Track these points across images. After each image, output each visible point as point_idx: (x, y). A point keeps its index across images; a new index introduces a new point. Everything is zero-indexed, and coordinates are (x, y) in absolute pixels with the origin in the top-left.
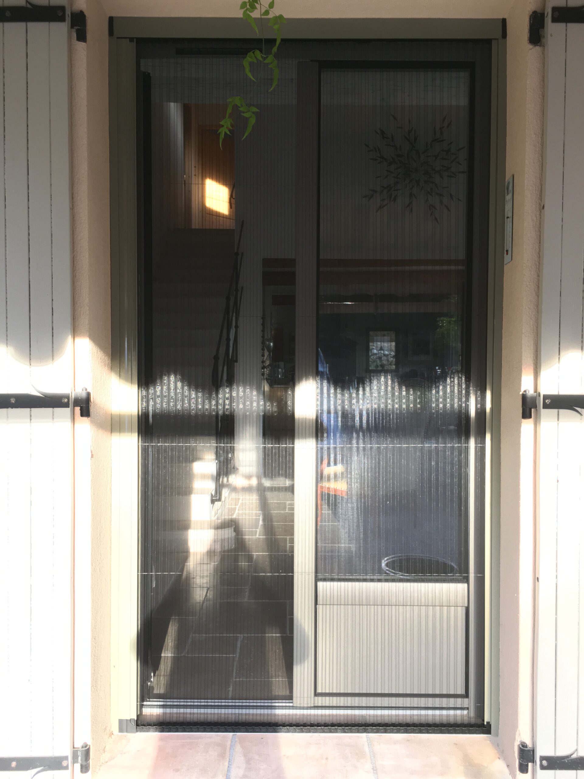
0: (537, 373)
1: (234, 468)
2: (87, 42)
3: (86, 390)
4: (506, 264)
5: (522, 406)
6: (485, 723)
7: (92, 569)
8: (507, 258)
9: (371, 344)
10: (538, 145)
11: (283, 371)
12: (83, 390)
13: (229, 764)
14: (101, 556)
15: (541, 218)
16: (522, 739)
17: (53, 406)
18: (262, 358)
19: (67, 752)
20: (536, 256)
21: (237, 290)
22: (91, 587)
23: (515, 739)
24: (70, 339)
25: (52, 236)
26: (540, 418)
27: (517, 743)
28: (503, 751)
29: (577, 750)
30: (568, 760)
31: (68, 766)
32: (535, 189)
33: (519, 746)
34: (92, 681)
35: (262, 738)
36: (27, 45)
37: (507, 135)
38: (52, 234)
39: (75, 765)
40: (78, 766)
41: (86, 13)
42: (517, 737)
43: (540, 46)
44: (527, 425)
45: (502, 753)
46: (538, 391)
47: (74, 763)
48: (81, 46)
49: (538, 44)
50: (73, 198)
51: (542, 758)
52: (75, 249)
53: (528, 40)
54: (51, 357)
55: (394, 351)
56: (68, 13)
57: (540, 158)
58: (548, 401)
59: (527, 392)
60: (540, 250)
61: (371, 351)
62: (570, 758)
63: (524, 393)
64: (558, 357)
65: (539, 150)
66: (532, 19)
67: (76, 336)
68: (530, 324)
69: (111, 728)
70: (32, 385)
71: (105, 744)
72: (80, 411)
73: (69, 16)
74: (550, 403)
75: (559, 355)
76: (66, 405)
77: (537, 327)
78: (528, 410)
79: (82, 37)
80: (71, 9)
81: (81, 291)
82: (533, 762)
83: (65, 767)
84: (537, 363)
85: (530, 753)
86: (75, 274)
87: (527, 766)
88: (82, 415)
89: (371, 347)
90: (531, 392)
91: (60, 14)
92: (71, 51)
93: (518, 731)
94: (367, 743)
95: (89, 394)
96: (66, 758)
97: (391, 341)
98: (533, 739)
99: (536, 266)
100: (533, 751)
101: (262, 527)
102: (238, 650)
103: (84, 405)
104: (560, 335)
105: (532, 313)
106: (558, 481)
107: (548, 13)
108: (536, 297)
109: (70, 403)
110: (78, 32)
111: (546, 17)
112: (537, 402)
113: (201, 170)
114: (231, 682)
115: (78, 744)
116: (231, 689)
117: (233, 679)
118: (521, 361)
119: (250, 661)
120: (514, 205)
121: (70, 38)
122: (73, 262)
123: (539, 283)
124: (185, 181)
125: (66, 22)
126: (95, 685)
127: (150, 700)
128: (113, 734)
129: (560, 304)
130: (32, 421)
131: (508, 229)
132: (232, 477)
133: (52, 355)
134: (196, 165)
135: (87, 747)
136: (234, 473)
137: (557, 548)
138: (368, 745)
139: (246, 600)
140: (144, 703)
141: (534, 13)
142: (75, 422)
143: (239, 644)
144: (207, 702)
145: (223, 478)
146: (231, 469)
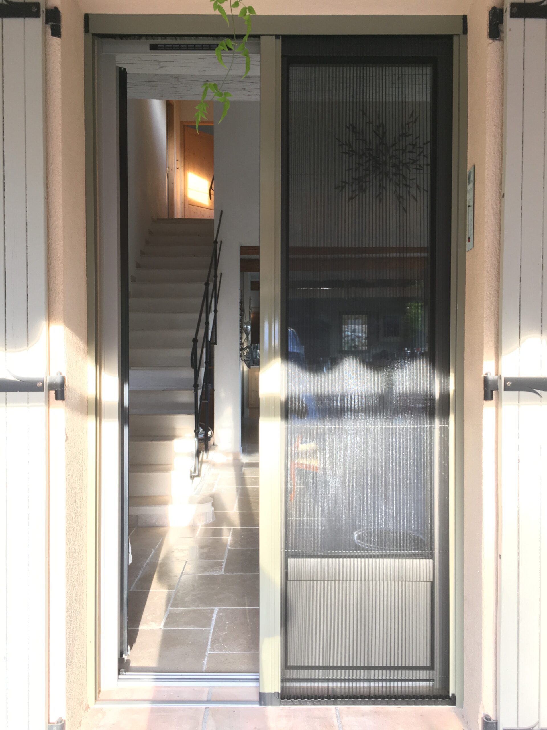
0: (498, 356)
1: (213, 445)
2: (62, 37)
3: (61, 374)
4: (468, 251)
5: (484, 389)
6: (450, 695)
7: (67, 548)
8: (469, 245)
9: (344, 326)
10: (497, 135)
12: (57, 374)
14: (76, 535)
15: (501, 207)
16: (486, 712)
17: (28, 390)
18: (241, 340)
20: (497, 243)
21: (216, 276)
22: (66, 566)
23: (479, 712)
24: (44, 324)
25: (27, 224)
26: (501, 399)
27: (481, 716)
28: (467, 722)
29: (539, 723)
32: (495, 179)
33: (482, 718)
34: (67, 658)
35: (234, 711)
36: (3, 40)
37: (468, 127)
41: (60, 9)
42: (480, 709)
43: (499, 40)
44: (489, 407)
45: (467, 725)
46: (499, 374)
48: (56, 40)
50: (47, 188)
52: (50, 238)
53: (487, 35)
54: (26, 343)
55: (367, 333)
56: (43, 9)
57: (500, 148)
58: (509, 384)
59: (489, 375)
60: (500, 237)
61: (344, 334)
63: (486, 376)
64: (518, 340)
65: (499, 141)
66: (491, 15)
67: (51, 320)
68: (491, 309)
69: (87, 702)
70: (8, 370)
71: (81, 718)
72: (54, 395)
73: (43, 12)
74: (511, 385)
75: (519, 338)
76: (41, 389)
77: (498, 312)
78: (489, 392)
79: (56, 32)
80: (46, 6)
81: (55, 278)
84: (498, 346)
85: (494, 725)
86: (50, 261)
88: (57, 399)
89: (344, 330)
90: (492, 376)
91: (35, 10)
92: (45, 46)
93: (481, 703)
94: (335, 716)
95: (63, 378)
97: (364, 323)
98: (496, 713)
99: (497, 252)
100: (497, 723)
102: (213, 623)
103: (59, 389)
104: (520, 319)
105: (493, 298)
106: (519, 461)
107: (506, 9)
108: (497, 282)
109: (45, 386)
110: (52, 27)
111: (505, 13)
112: (498, 384)
113: (183, 163)
114: (205, 655)
115: (54, 719)
116: (205, 662)
117: (208, 652)
118: (482, 345)
119: (224, 634)
120: (475, 194)
121: (44, 33)
122: (47, 250)
123: (499, 270)
124: (168, 174)
125: (41, 18)
126: (70, 662)
127: (127, 673)
128: (89, 707)
129: (520, 289)
130: (7, 405)
131: (469, 218)
132: (211, 453)
133: (26, 341)
134: (179, 159)
135: (62, 723)
136: (213, 449)
137: (518, 526)
138: (337, 717)
139: (222, 573)
140: (120, 676)
141: (494, 8)
142: (50, 406)
143: (214, 617)
144: (181, 675)
145: (203, 454)
146: (211, 446)
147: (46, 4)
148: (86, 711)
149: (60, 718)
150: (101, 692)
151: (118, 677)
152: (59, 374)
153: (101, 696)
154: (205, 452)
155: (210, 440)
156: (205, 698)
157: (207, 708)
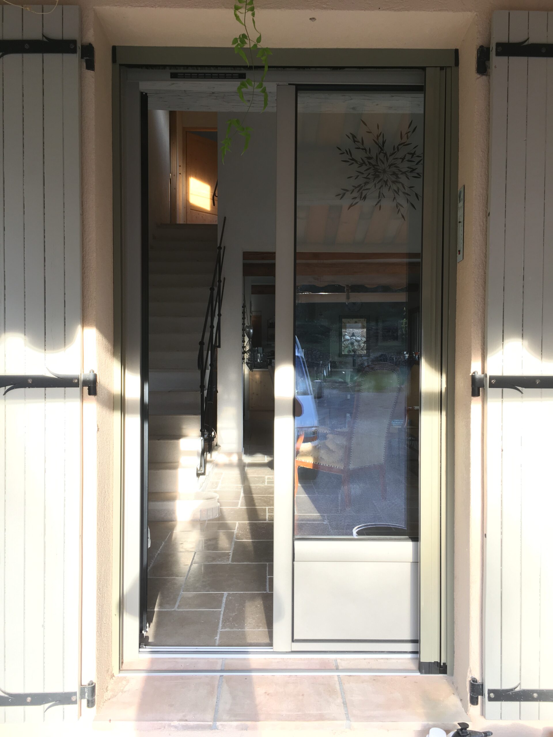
0: (484, 357)
1: (216, 445)
2: (95, 71)
3: (93, 372)
4: (459, 262)
5: (472, 386)
6: (442, 664)
7: (98, 528)
8: (459, 257)
9: (343, 330)
10: (484, 160)
11: (262, 356)
12: (90, 372)
13: (217, 700)
14: (105, 517)
15: (487, 224)
16: (473, 676)
17: (65, 386)
18: (243, 343)
19: (76, 689)
20: (483, 256)
21: (220, 281)
22: (97, 544)
23: (467, 676)
24: (79, 327)
25: (64, 238)
26: (487, 395)
27: (468, 679)
28: (457, 688)
29: (520, 684)
30: (512, 693)
31: (76, 700)
32: (482, 199)
33: (470, 681)
34: (97, 627)
35: (246, 679)
36: (43, 73)
38: (64, 237)
39: (82, 700)
40: (84, 702)
41: (94, 45)
42: (468, 674)
43: (486, 75)
44: (476, 404)
45: (456, 690)
46: (485, 372)
47: (81, 699)
48: (90, 73)
49: (485, 74)
50: (82, 206)
51: (490, 691)
52: (84, 250)
53: (476, 71)
54: (64, 344)
55: (366, 337)
56: (79, 45)
57: (487, 171)
58: (493, 381)
59: (476, 373)
60: (486, 251)
61: (344, 337)
62: (514, 691)
63: (474, 374)
64: (502, 342)
65: (485, 165)
66: (479, 53)
67: (85, 324)
68: (478, 314)
69: (112, 671)
70: (47, 368)
71: (108, 684)
72: (88, 390)
73: (79, 48)
74: (495, 383)
75: (503, 341)
76: (76, 385)
77: (484, 318)
78: (476, 389)
79: (90, 66)
80: (81, 43)
81: (89, 286)
82: (483, 695)
83: (74, 701)
84: (484, 348)
85: (480, 687)
86: (84, 271)
87: (477, 698)
88: (90, 394)
89: (343, 333)
90: (479, 374)
91: (72, 47)
92: (81, 78)
93: (469, 668)
94: (338, 682)
95: (95, 376)
96: (75, 694)
97: (363, 327)
98: (482, 675)
99: (483, 264)
100: (482, 685)
101: (243, 498)
102: (223, 605)
103: (92, 385)
104: (503, 324)
105: (480, 305)
106: (502, 450)
107: (492, 48)
108: (483, 291)
109: (80, 383)
110: (87, 61)
111: (491, 51)
112: (484, 382)
113: (185, 168)
114: (217, 632)
115: (85, 682)
116: (218, 638)
117: (220, 630)
118: (470, 347)
119: (234, 614)
120: (465, 211)
121: (80, 67)
122: (82, 261)
123: (485, 280)
124: (170, 179)
125: (78, 54)
126: (99, 631)
127: (146, 647)
128: (114, 676)
129: (504, 297)
130: (46, 399)
131: (460, 232)
132: (215, 454)
133: (64, 342)
134: (181, 164)
135: (93, 685)
136: (216, 450)
137: (501, 508)
138: (339, 684)
139: (230, 562)
140: (141, 650)
141: (481, 47)
142: (84, 401)
143: (224, 600)
144: (197, 649)
145: (206, 454)
146: (214, 447)
147: (81, 41)
148: (111, 679)
149: (91, 681)
150: (124, 663)
151: (139, 650)
152: (92, 372)
153: (124, 667)
154: (208, 453)
155: (214, 440)
156: (219, 668)
157: (221, 676)
